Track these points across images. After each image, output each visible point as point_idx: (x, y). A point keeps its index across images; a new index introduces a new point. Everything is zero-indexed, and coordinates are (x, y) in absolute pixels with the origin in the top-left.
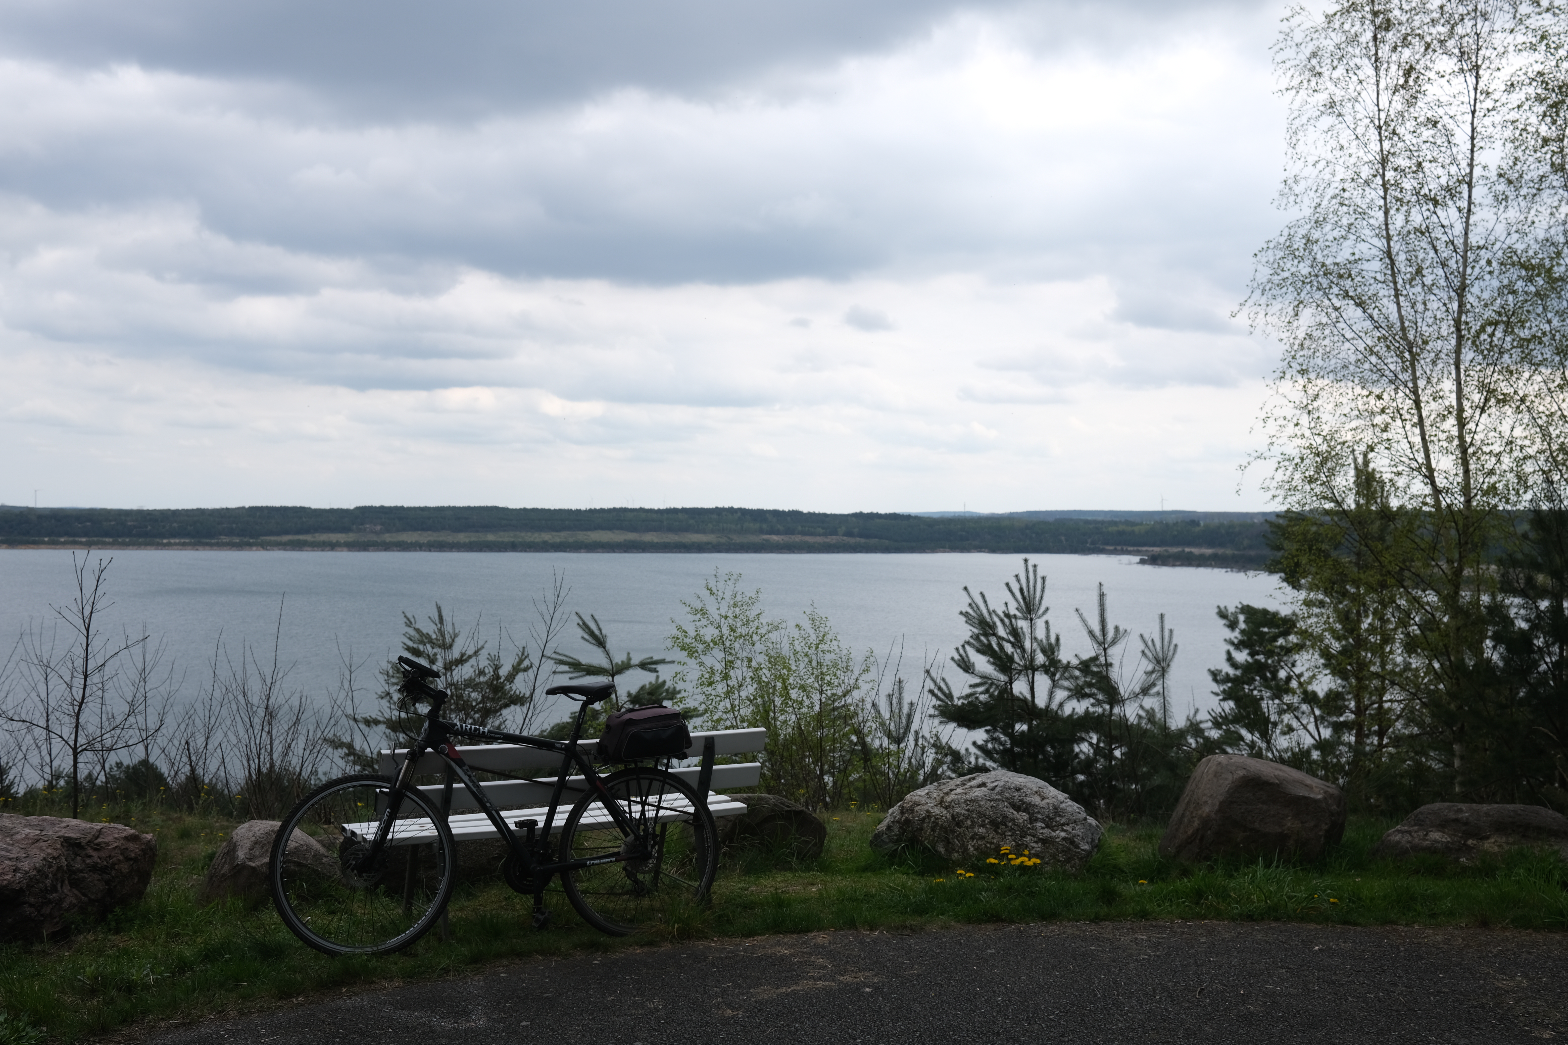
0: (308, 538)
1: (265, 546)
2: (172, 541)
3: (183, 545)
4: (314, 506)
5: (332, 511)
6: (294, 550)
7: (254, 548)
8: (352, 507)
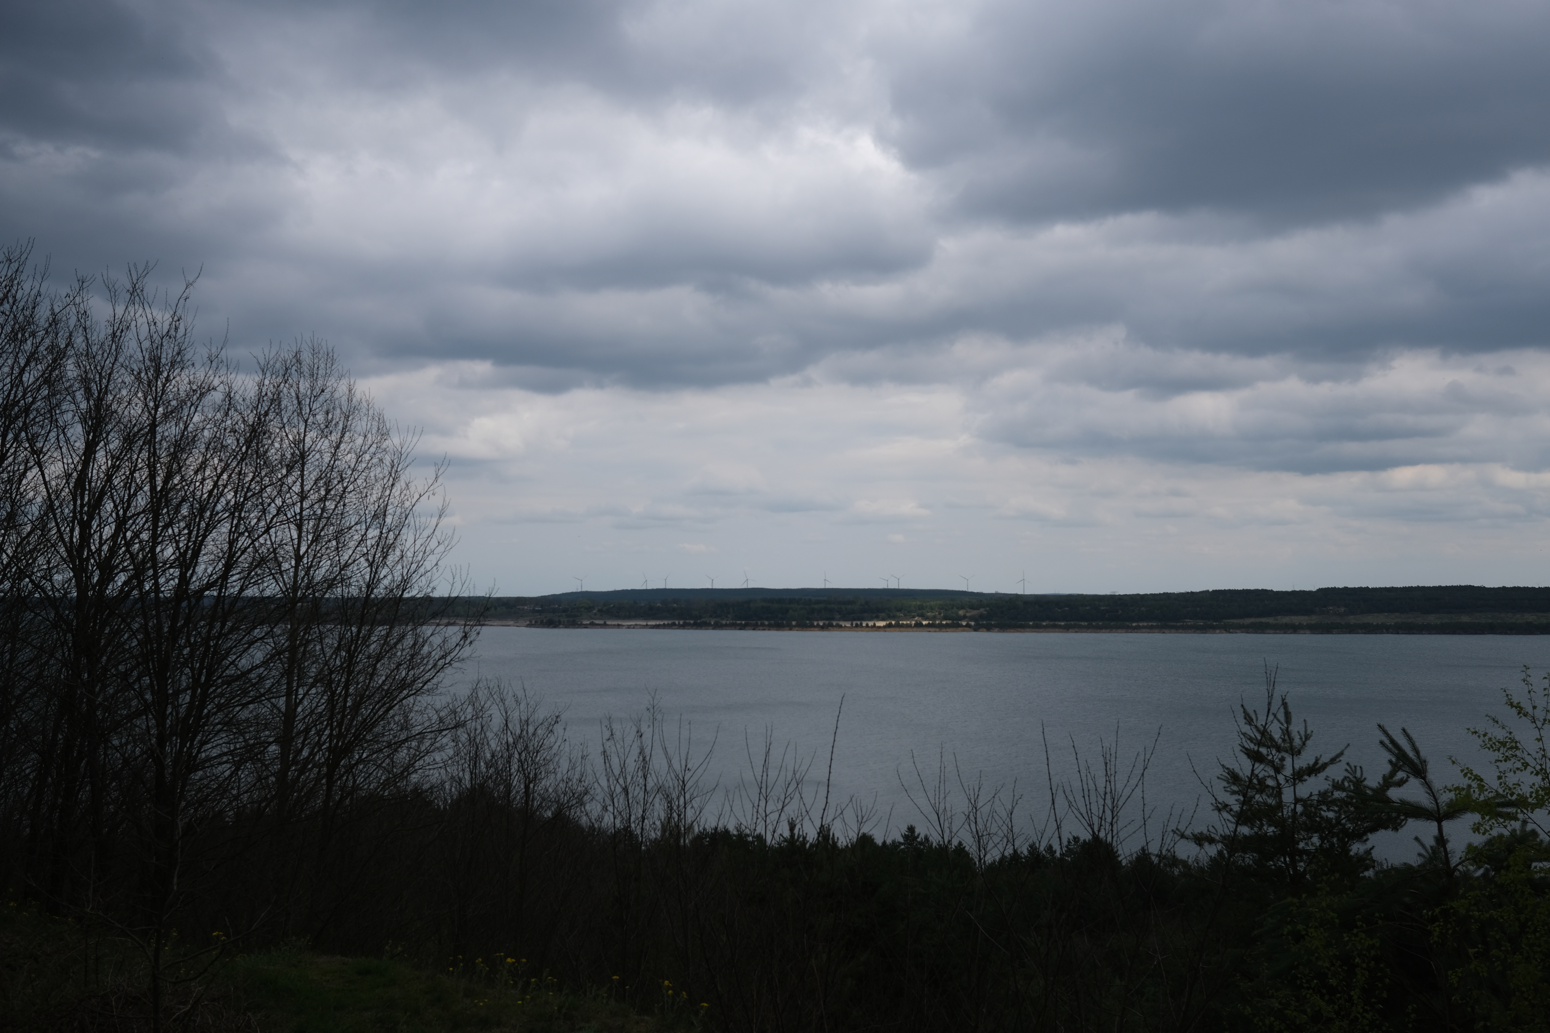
0: (1271, 620)
1: (1228, 629)
2: (1141, 624)
3: (1151, 629)
4: (1276, 588)
5: (1294, 593)
6: (1256, 633)
7: (1218, 631)
8: (1314, 589)
